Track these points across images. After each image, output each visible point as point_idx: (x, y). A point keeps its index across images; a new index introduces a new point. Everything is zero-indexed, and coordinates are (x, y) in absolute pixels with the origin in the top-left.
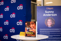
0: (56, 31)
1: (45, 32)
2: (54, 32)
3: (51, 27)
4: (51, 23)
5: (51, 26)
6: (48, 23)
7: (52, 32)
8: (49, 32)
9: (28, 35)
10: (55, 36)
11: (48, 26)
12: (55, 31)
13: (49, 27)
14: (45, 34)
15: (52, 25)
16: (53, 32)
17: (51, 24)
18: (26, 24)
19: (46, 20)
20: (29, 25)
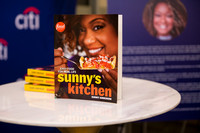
0: (190, 54)
1: (146, 60)
2: (183, 58)
3: (169, 38)
4: (169, 20)
5: (169, 33)
6: (157, 19)
7: (173, 58)
8: (160, 60)
9: (71, 90)
10: (185, 75)
11: (156, 33)
12: (188, 58)
13: (162, 38)
14: (145, 69)
15: (174, 28)
16: (178, 58)
17: (170, 28)
18: (60, 27)
19: (149, 6)
20: (78, 35)
